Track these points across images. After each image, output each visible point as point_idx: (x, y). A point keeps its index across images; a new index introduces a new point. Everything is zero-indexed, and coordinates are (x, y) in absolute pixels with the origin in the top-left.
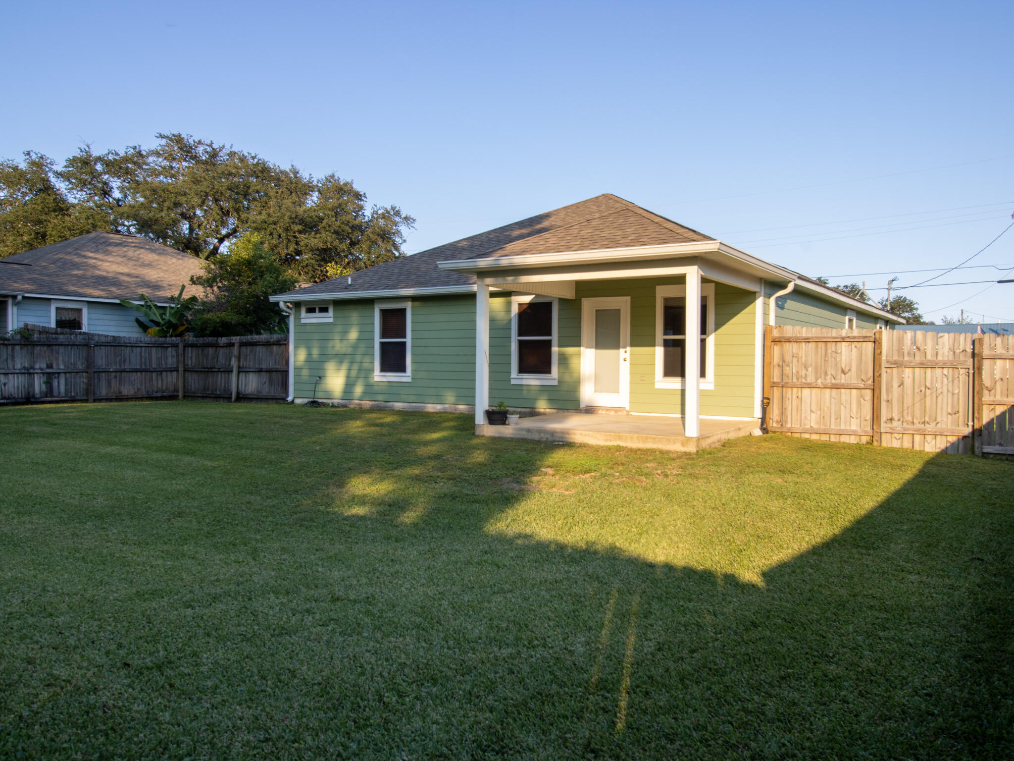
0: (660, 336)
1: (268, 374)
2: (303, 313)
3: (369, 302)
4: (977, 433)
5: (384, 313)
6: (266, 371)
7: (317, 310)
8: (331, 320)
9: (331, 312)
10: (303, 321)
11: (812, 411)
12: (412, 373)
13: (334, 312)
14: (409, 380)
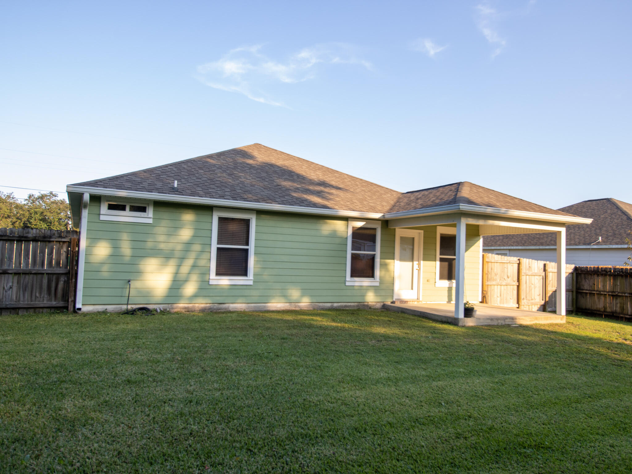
0: (438, 256)
1: (16, 277)
2: (104, 208)
3: (209, 209)
4: (546, 303)
5: (222, 220)
6: (15, 274)
7: (128, 208)
8: (150, 221)
9: (150, 212)
10: (102, 218)
11: (498, 297)
12: (254, 277)
13: (154, 214)
14: (251, 283)
